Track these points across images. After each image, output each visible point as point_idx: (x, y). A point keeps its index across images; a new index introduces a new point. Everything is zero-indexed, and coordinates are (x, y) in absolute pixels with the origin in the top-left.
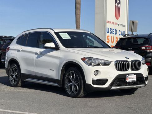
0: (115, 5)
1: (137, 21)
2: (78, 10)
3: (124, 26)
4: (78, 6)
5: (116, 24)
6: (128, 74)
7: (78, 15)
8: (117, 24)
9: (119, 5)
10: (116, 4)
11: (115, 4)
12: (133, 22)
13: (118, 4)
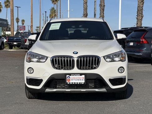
6: (70, 74)
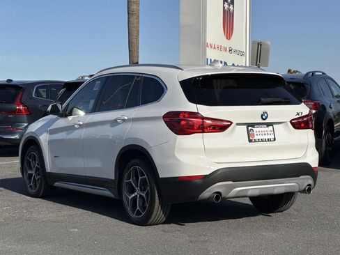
0: (224, 7)
1: (269, 43)
2: (135, 17)
3: (242, 54)
4: (134, 7)
5: (226, 50)
7: (135, 29)
8: (228, 50)
9: (231, 7)
10: (226, 5)
11: (224, 3)
12: (260, 44)
13: (229, 5)
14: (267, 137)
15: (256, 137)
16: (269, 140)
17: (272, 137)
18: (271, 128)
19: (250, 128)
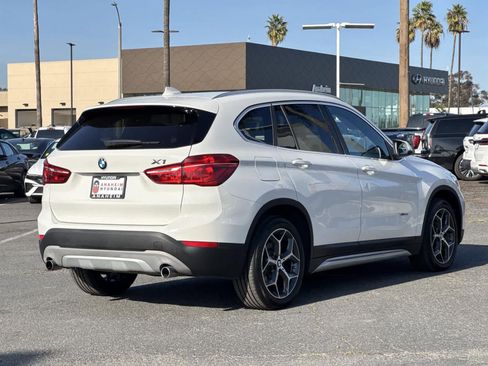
14: (111, 193)
15: (100, 192)
16: (114, 197)
17: (121, 193)
18: (122, 180)
19: (96, 179)
